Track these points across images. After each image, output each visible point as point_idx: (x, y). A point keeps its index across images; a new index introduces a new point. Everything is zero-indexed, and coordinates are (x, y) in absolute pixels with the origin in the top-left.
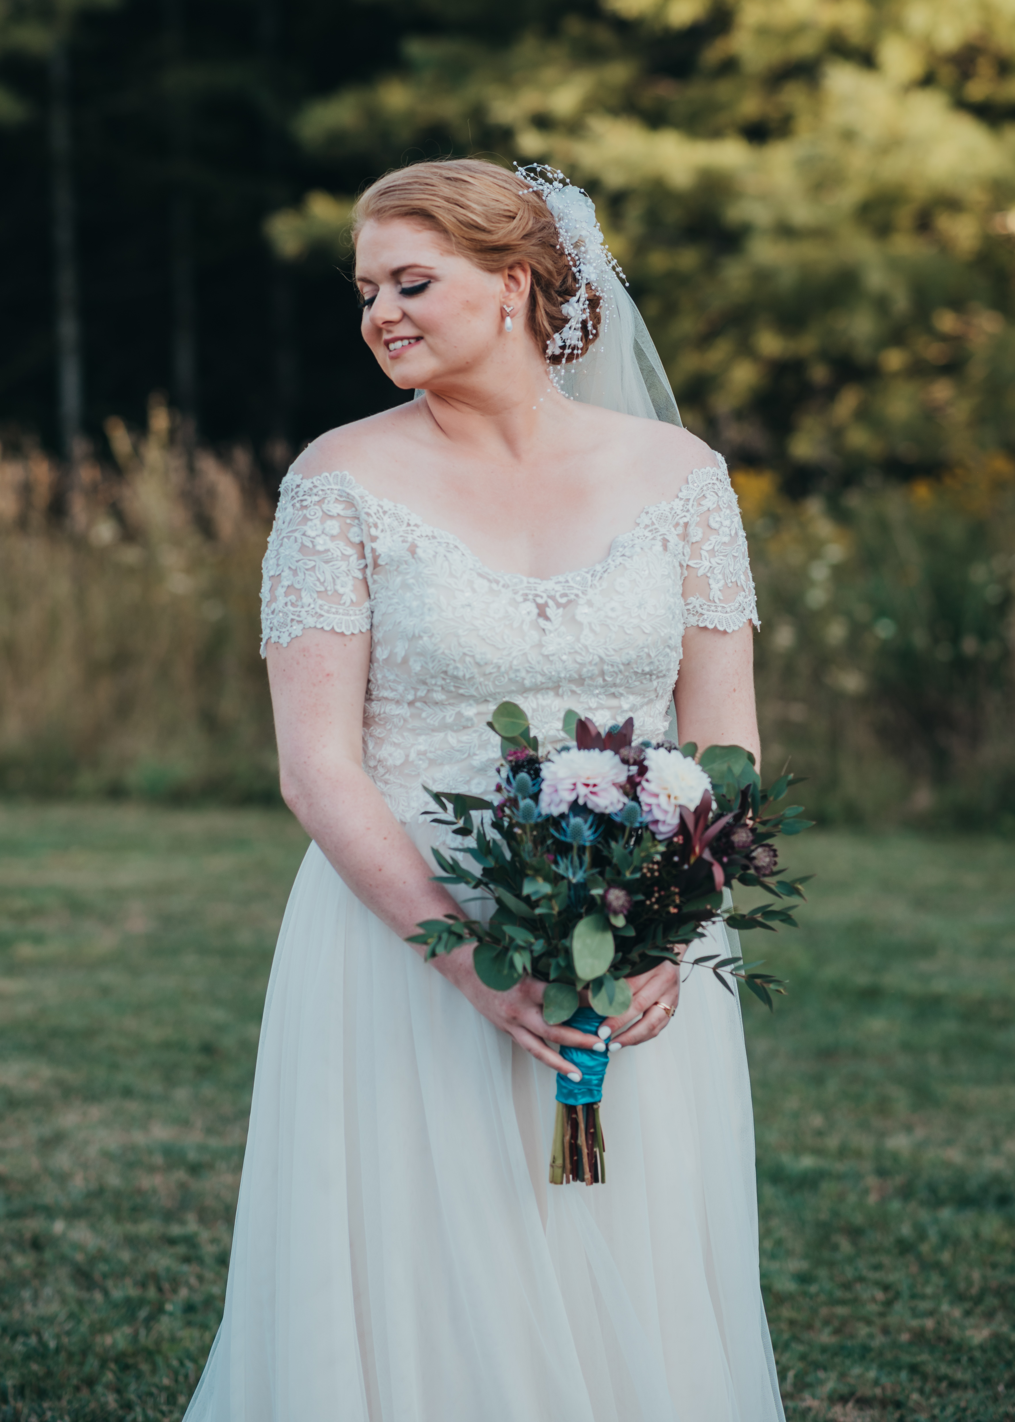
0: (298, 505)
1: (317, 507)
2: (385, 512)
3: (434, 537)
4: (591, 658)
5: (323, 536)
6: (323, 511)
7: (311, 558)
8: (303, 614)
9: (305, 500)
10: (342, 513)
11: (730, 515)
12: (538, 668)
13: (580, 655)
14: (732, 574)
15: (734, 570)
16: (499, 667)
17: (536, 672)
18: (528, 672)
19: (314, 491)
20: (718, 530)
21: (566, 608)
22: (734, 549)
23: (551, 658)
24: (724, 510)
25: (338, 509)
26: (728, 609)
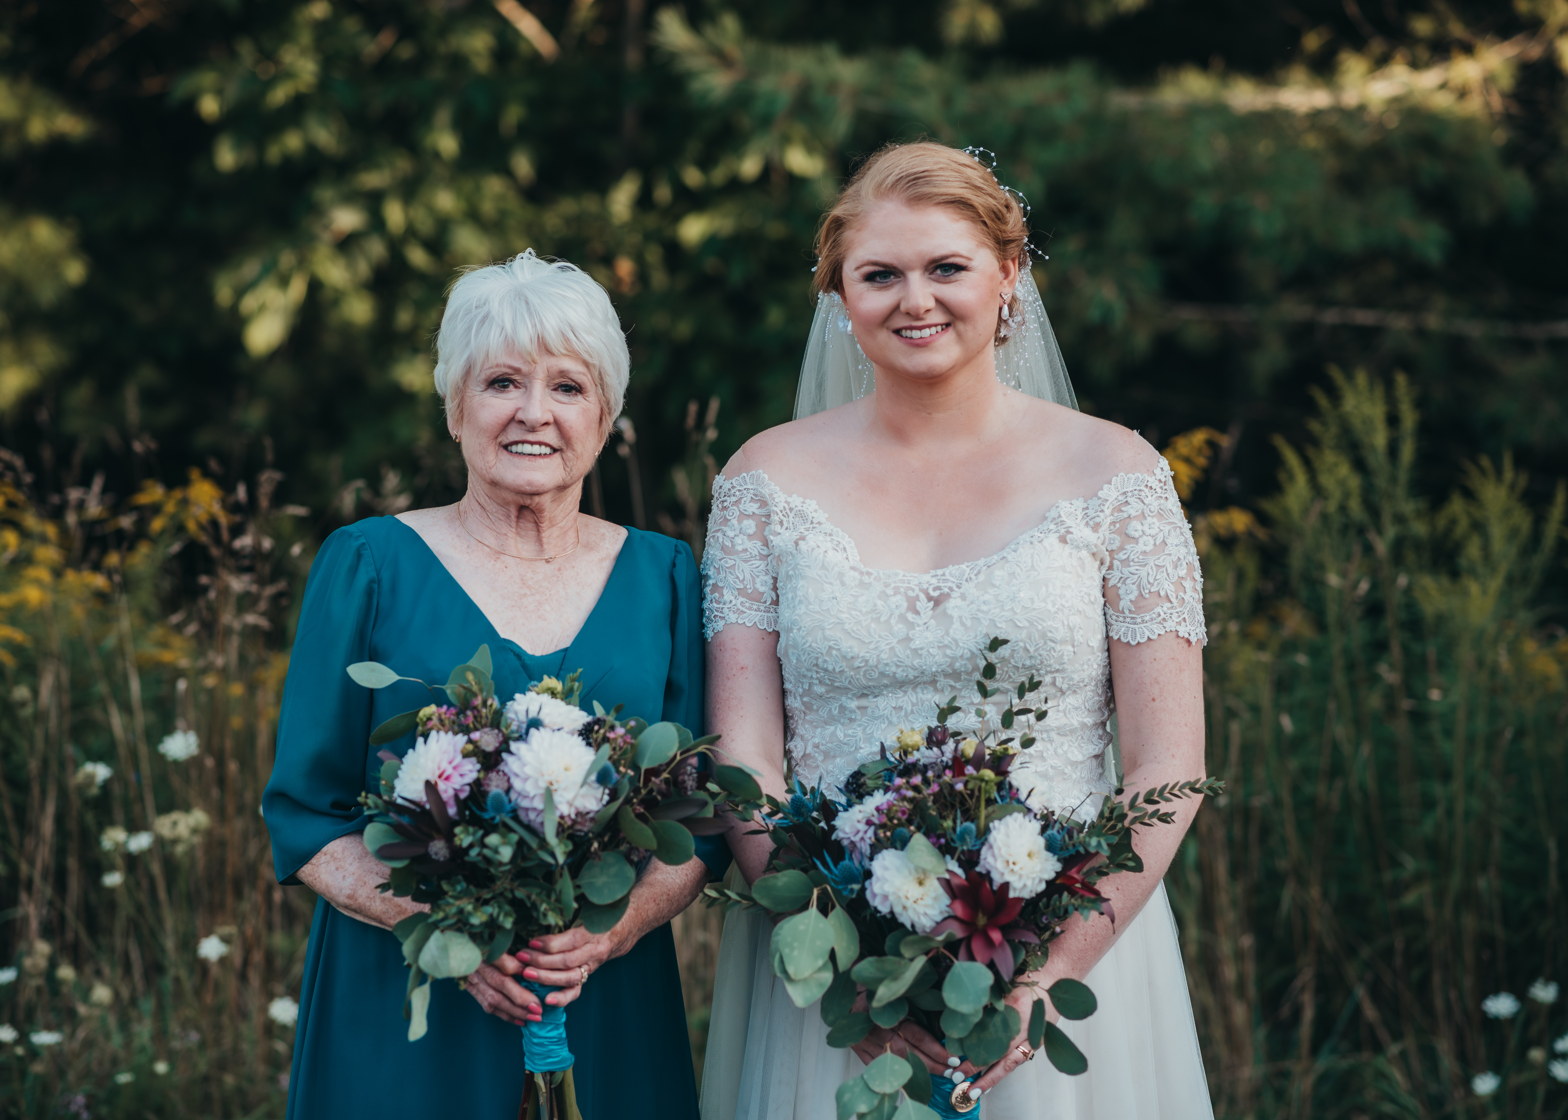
0: (720, 506)
1: (734, 507)
2: (791, 509)
3: (831, 535)
4: (962, 652)
5: (741, 536)
6: (739, 511)
7: (732, 557)
8: (726, 610)
9: (726, 501)
10: (757, 512)
11: (1157, 524)
12: (908, 662)
13: (951, 648)
14: (1152, 585)
15: (1155, 580)
16: (867, 661)
17: (906, 666)
18: (898, 666)
19: (732, 491)
20: (1138, 538)
21: (937, 602)
22: (1159, 558)
23: (920, 652)
24: (1149, 519)
25: (753, 508)
26: (1139, 620)
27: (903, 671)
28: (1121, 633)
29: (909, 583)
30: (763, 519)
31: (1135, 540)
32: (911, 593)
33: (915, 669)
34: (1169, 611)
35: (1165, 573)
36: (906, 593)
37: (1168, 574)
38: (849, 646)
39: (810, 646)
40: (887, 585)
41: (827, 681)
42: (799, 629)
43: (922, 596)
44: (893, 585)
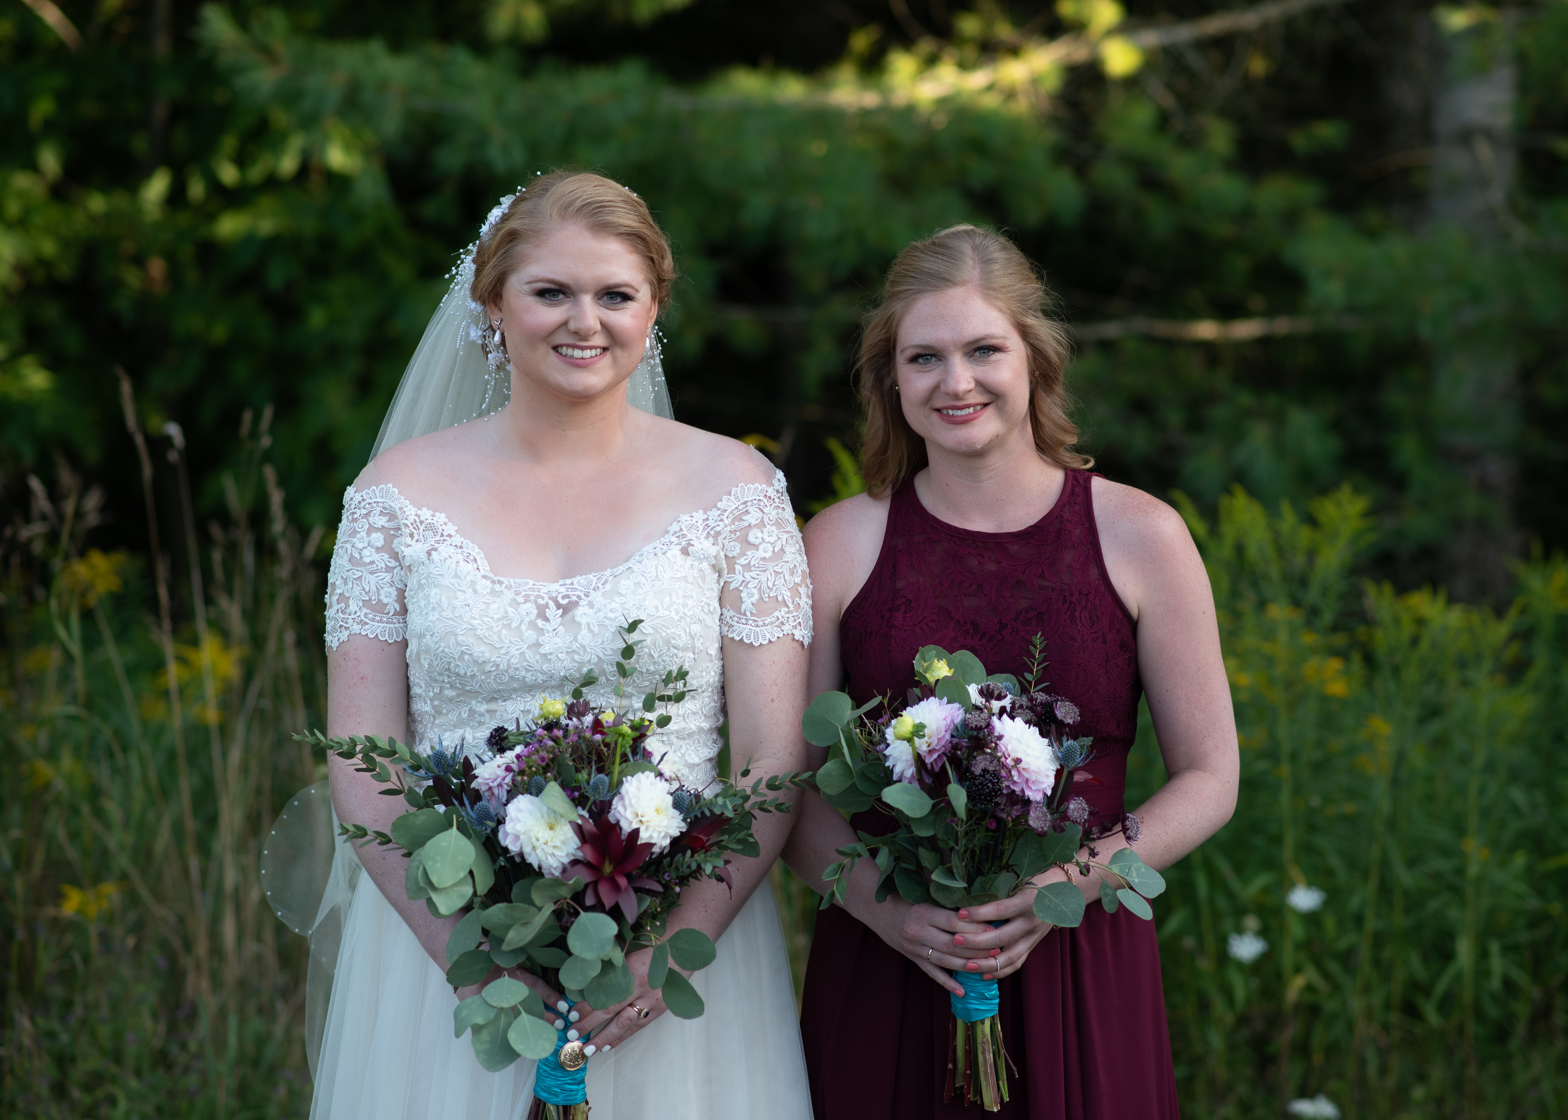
0: (350, 517)
1: (364, 520)
2: (421, 522)
3: (461, 547)
4: (589, 657)
5: (369, 548)
6: (369, 523)
7: (359, 569)
8: (350, 621)
9: (355, 513)
10: (386, 525)
11: (776, 532)
12: (537, 667)
13: (579, 654)
14: (771, 589)
15: (774, 585)
16: (498, 666)
17: (535, 670)
18: (527, 671)
19: (363, 504)
20: (758, 545)
21: (566, 609)
22: (777, 565)
23: (549, 657)
24: (768, 527)
25: (381, 521)
26: (761, 623)
27: (533, 675)
28: (744, 634)
29: (539, 592)
30: (392, 532)
31: (756, 547)
32: (540, 601)
33: (544, 673)
34: (787, 615)
35: (783, 580)
36: (536, 601)
37: (785, 581)
38: (480, 651)
39: (443, 651)
40: (517, 593)
41: (458, 685)
42: (432, 636)
43: (552, 604)
44: (523, 593)
